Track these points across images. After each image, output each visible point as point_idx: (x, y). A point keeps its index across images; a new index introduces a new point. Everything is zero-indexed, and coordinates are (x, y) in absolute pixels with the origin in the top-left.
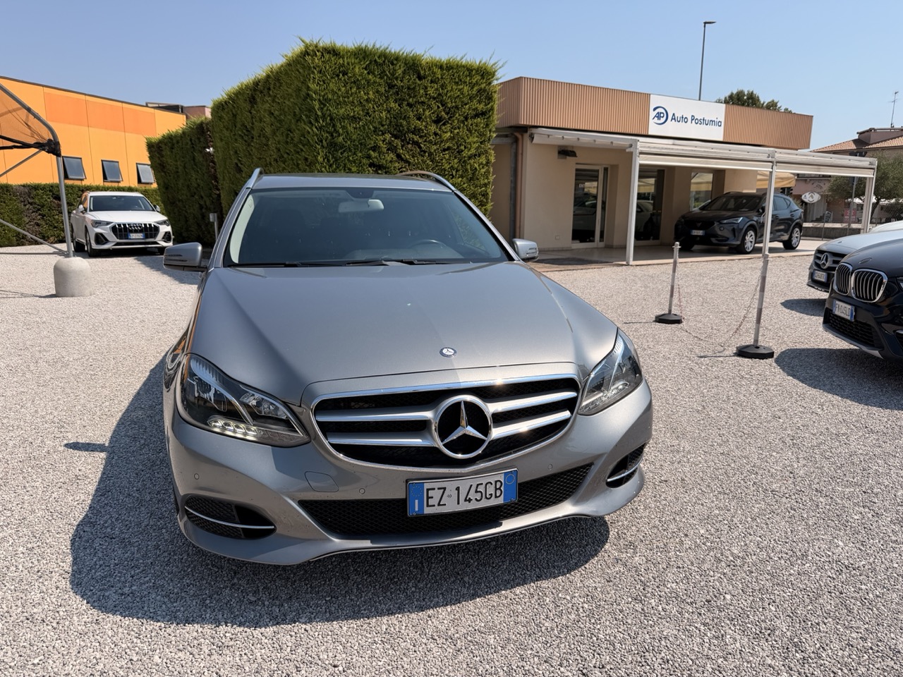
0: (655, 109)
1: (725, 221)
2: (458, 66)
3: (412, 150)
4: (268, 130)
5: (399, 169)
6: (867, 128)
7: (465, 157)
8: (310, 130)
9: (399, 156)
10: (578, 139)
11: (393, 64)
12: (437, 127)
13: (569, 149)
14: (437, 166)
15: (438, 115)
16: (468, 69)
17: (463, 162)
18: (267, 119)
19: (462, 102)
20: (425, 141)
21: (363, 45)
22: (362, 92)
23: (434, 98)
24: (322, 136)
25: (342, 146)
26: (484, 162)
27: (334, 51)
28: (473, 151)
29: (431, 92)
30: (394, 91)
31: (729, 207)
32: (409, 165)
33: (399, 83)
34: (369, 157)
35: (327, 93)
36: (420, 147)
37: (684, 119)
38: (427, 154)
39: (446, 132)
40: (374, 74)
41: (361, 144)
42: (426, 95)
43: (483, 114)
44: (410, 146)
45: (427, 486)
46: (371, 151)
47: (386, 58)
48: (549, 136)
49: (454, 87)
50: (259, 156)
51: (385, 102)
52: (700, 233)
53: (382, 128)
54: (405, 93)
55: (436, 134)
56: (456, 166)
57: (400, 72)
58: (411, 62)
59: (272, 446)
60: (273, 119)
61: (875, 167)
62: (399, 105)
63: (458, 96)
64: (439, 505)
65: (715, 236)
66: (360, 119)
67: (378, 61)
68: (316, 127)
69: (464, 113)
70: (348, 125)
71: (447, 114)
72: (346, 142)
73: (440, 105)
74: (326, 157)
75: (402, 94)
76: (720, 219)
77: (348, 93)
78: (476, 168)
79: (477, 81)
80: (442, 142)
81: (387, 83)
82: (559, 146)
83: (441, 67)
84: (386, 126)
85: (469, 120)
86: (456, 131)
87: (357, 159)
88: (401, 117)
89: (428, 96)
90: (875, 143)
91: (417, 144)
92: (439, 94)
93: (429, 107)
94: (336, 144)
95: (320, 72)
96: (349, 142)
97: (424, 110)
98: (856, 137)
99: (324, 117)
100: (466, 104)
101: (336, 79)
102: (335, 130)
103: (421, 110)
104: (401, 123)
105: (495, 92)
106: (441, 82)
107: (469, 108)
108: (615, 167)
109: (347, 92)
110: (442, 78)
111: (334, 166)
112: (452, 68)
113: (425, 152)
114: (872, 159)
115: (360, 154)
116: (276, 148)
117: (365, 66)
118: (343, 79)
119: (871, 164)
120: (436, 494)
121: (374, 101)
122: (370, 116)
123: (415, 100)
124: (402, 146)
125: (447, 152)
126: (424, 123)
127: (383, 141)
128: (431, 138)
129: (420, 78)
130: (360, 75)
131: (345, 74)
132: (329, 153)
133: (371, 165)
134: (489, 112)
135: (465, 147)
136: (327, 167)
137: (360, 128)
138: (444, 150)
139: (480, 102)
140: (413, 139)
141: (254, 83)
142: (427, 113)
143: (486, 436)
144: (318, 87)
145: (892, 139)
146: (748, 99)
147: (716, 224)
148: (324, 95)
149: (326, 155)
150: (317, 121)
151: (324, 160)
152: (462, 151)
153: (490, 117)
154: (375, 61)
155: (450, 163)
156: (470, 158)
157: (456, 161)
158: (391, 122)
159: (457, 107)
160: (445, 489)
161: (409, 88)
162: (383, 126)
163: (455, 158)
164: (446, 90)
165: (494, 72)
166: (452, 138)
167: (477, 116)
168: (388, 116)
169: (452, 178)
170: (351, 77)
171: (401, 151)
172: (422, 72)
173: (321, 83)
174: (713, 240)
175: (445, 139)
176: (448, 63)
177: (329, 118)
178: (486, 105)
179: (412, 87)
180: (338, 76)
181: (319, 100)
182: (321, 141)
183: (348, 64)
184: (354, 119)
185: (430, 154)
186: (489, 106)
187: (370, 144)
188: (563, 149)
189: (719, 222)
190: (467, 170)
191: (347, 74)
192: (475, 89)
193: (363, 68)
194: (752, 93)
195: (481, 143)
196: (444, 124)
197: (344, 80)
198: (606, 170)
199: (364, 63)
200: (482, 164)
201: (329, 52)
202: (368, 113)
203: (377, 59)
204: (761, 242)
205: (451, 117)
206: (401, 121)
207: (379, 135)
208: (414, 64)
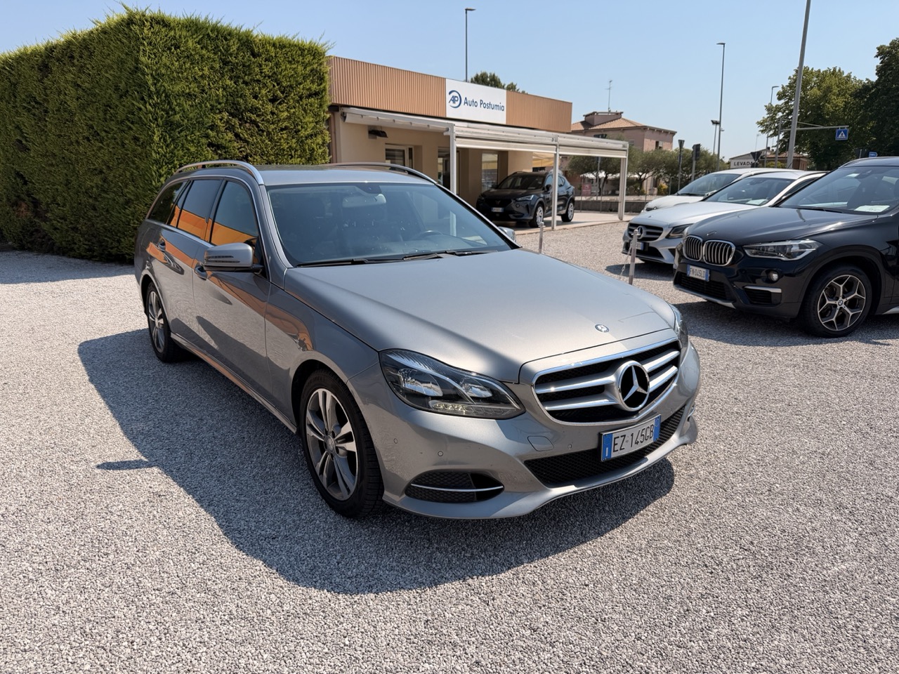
0: (450, 93)
1: (520, 199)
2: (290, 45)
3: (250, 129)
4: (73, 105)
5: (238, 149)
6: (591, 112)
7: (302, 137)
8: (143, 107)
9: (237, 135)
10: (394, 121)
11: (226, 39)
12: (273, 107)
13: (379, 130)
14: (275, 146)
15: (274, 94)
16: (300, 49)
17: (301, 142)
18: (72, 91)
19: (297, 81)
20: (263, 120)
21: (194, 18)
22: (196, 68)
23: (269, 77)
24: (157, 114)
25: (179, 125)
26: (321, 143)
27: (163, 21)
28: (309, 131)
29: (266, 70)
30: (230, 67)
31: (516, 185)
32: (248, 145)
33: (233, 60)
34: (207, 136)
35: (159, 68)
36: (258, 127)
37: (474, 103)
38: (265, 133)
39: (283, 112)
40: (207, 49)
41: (199, 122)
42: (261, 73)
43: (316, 94)
44: (247, 125)
45: (614, 436)
46: (209, 130)
47: (218, 32)
48: (362, 116)
49: (288, 66)
50: (58, 133)
51: (220, 79)
52: (499, 210)
53: (219, 107)
54: (240, 70)
55: (273, 113)
56: (294, 146)
57: (234, 48)
58: (245, 38)
59: (496, 419)
60: (80, 92)
61: (627, 149)
62: (235, 83)
63: (292, 75)
64: (621, 449)
65: (513, 212)
66: (195, 96)
67: (211, 35)
68: (150, 104)
69: (299, 92)
70: (184, 103)
71: (283, 93)
72: (183, 121)
73: (276, 84)
74: (163, 137)
75: (238, 71)
76: (515, 197)
77: (181, 69)
78: (313, 149)
79: (309, 61)
80: (279, 121)
81: (221, 59)
82: (369, 126)
83: (274, 45)
84: (223, 105)
85: (304, 100)
86: (292, 111)
87: (195, 139)
88: (237, 95)
89: (263, 74)
90: (598, 125)
91: (254, 122)
92: (274, 73)
93: (265, 85)
94: (172, 123)
95: (150, 44)
96: (186, 121)
97: (260, 89)
98: (583, 119)
99: (158, 93)
100: (300, 84)
101: (168, 52)
102: (170, 107)
103: (257, 88)
104: (238, 101)
105: (326, 73)
106: (275, 61)
107: (303, 89)
108: (419, 148)
109: (181, 67)
110: (276, 56)
111: (172, 147)
112: (285, 47)
113: (263, 131)
114: (624, 142)
115: (198, 134)
116: (87, 125)
117: (197, 40)
118: (175, 53)
119: (624, 146)
120: (619, 441)
121: (209, 77)
122: (206, 93)
123: (250, 78)
124: (240, 125)
125: (284, 132)
126: (260, 102)
127: (221, 120)
128: (269, 117)
129: (254, 55)
130: (193, 50)
131: (177, 47)
132: (166, 132)
133: (210, 145)
134: (322, 92)
135: (302, 127)
136: (164, 147)
137: (196, 106)
138: (282, 129)
139: (313, 82)
140: (250, 117)
141: (46, 49)
142: (264, 92)
143: (646, 391)
144: (150, 61)
145: (610, 121)
146: (491, 80)
147: (513, 201)
148: (156, 70)
149: (162, 134)
150: (150, 97)
151: (160, 139)
152: (299, 131)
153: (322, 97)
154: (208, 34)
155: (288, 143)
156: (307, 138)
157: (294, 140)
158: (227, 100)
159: (291, 86)
160: (625, 436)
161: (244, 66)
162: (220, 104)
163: (293, 138)
164: (280, 69)
165: (324, 53)
166: (289, 118)
167: (310, 96)
168: (225, 93)
169: (291, 158)
170: (184, 51)
171: (240, 131)
172: (256, 50)
173: (153, 56)
174: (511, 216)
175: (282, 118)
176: (280, 40)
177: (164, 95)
178: (318, 85)
179: (247, 64)
180: (170, 49)
181: (152, 75)
182: (156, 119)
183: (180, 37)
184: (189, 96)
185: (269, 133)
186: (322, 86)
187: (208, 122)
188: (372, 129)
189: (515, 199)
190: (304, 150)
191: (179, 48)
192: (308, 69)
193: (196, 42)
194: (494, 75)
195: (316, 123)
196: (280, 104)
197: (177, 54)
198: (410, 150)
199: (197, 37)
200: (318, 144)
201: (158, 23)
202: (203, 90)
203: (210, 33)
204: (550, 215)
205: (286, 96)
206: (239, 99)
207: (215, 113)
208: (248, 40)
